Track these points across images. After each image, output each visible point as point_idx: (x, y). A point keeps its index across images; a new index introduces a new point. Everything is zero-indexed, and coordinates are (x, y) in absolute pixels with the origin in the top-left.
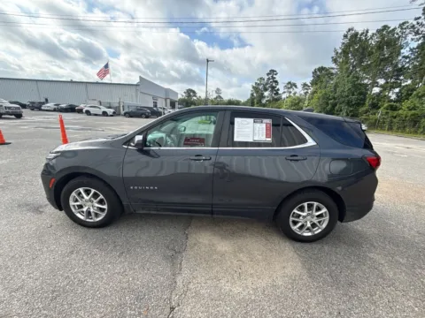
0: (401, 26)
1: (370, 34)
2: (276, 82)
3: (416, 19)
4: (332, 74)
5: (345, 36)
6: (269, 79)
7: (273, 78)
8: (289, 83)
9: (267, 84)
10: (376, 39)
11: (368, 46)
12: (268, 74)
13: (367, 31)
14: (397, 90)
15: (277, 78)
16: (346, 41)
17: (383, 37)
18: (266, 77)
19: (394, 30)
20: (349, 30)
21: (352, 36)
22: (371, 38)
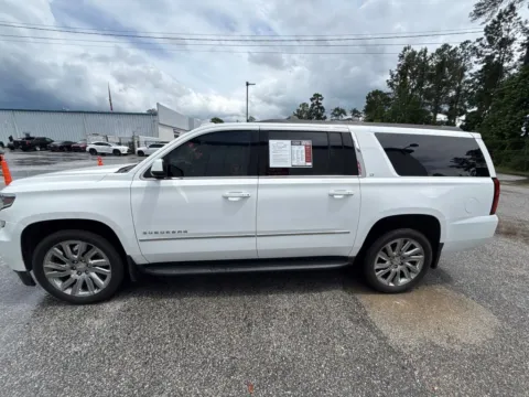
0: (463, 45)
1: (428, 54)
2: (322, 108)
3: (478, 40)
4: (389, 99)
5: (401, 57)
6: (313, 105)
7: (318, 103)
8: (337, 109)
9: (311, 111)
10: (437, 59)
11: (428, 68)
12: (312, 100)
13: (426, 51)
14: (463, 117)
15: (324, 103)
16: (403, 62)
17: (443, 58)
18: (310, 103)
19: (455, 50)
20: (405, 49)
21: (408, 57)
22: (431, 58)
